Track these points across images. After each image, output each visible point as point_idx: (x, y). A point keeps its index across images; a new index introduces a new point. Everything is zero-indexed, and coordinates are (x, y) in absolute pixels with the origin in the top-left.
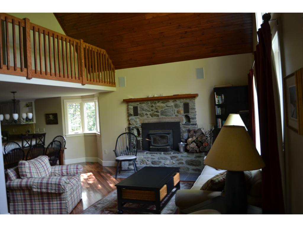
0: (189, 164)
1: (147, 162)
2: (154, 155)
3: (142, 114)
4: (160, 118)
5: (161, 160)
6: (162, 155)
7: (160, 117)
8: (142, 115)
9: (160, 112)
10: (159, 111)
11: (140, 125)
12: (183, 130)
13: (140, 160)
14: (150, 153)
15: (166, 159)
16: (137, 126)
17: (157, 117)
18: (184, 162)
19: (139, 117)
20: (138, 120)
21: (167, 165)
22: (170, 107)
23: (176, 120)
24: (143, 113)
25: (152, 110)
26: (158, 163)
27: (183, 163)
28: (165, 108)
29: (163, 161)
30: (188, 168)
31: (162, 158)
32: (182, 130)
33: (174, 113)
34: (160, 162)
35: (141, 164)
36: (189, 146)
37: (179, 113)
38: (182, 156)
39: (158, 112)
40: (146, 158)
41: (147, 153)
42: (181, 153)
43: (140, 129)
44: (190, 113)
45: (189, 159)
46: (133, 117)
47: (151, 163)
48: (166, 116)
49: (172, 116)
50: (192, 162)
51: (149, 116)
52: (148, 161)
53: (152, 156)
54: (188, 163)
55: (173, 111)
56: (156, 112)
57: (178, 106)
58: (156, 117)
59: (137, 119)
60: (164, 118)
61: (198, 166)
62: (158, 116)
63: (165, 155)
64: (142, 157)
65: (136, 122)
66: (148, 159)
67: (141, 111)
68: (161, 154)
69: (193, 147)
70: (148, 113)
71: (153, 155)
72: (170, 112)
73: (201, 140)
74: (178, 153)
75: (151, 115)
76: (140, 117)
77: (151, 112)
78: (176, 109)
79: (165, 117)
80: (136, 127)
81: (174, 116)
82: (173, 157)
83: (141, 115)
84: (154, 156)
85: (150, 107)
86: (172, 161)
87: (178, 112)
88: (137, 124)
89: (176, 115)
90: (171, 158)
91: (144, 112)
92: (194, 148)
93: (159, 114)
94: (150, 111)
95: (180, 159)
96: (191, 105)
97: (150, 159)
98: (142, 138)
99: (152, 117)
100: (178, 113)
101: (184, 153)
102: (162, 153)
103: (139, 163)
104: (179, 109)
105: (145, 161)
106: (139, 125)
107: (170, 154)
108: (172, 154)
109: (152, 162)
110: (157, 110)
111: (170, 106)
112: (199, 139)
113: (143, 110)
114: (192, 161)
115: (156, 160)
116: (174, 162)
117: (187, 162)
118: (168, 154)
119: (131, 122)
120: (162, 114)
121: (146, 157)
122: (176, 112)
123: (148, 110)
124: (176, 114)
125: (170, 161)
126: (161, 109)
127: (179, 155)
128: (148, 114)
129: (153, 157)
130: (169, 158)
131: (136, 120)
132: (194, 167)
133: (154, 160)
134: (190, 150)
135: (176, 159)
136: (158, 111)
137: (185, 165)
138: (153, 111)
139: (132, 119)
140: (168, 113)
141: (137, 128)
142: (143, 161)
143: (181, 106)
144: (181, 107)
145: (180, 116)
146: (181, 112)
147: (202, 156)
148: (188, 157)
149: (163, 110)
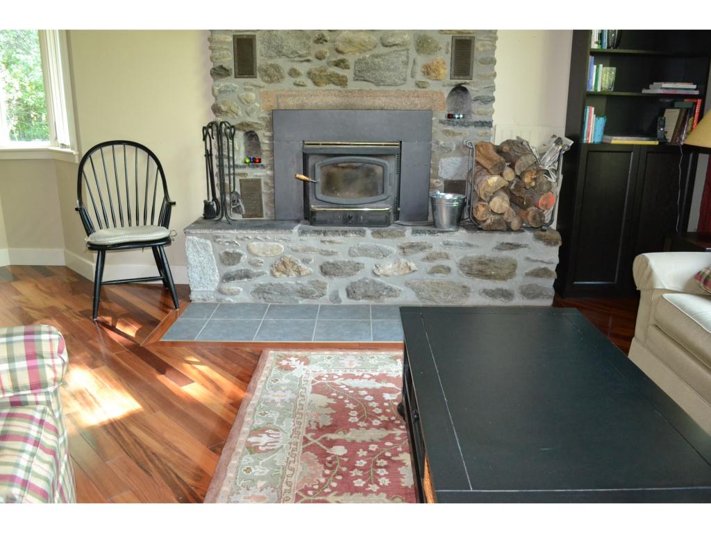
0: (469, 274)
1: (303, 266)
2: (332, 238)
3: (272, 71)
4: (351, 92)
5: (361, 260)
6: (368, 238)
7: (353, 85)
8: (273, 75)
9: (352, 66)
10: (351, 59)
11: (263, 119)
12: (442, 143)
13: (272, 260)
14: (318, 232)
15: (385, 254)
16: (249, 120)
17: (339, 88)
18: (451, 263)
19: (258, 81)
20: (253, 95)
21: (387, 276)
22: (395, 48)
23: (417, 101)
24: (277, 68)
25: (320, 57)
26: (348, 269)
27: (448, 270)
28: (376, 52)
29: (368, 262)
30: (464, 287)
31: (365, 252)
32: (437, 143)
33: (409, 72)
34: (357, 267)
35: (274, 276)
36: (483, 206)
37: (433, 74)
38: (447, 244)
39: (347, 67)
40: (297, 251)
41: (303, 232)
42: (443, 232)
43: (263, 136)
44: (475, 79)
45: (473, 253)
46: (232, 82)
47: (318, 269)
48: (377, 85)
49: (402, 88)
50: (480, 267)
51: (303, 79)
52: (304, 261)
53: (323, 242)
54: (466, 269)
55: (406, 63)
56: (337, 64)
57: (433, 45)
58: (332, 86)
59: (250, 90)
60: (368, 92)
61: (504, 278)
62: (342, 82)
63: (377, 240)
64: (279, 248)
65: (245, 102)
66: (305, 256)
67: (271, 57)
68: (362, 233)
69: (500, 212)
70: (303, 68)
71: (327, 238)
72: (394, 70)
73: (533, 184)
74: (431, 233)
75: (312, 79)
76: (266, 84)
77: (315, 65)
78: (422, 60)
79: (373, 87)
80: (243, 125)
81: (410, 86)
82: (412, 246)
83: (270, 76)
84: (331, 242)
85: (311, 43)
86: (403, 261)
87: (428, 71)
88: (248, 114)
89: (419, 85)
90: (401, 251)
91: (280, 62)
92: (502, 214)
93: (349, 74)
94: (308, 61)
95: (440, 254)
96: (483, 45)
97: (313, 256)
98: (269, 173)
99: (316, 83)
100: (428, 74)
101: (457, 234)
102: (368, 231)
103: (268, 272)
104: (432, 57)
105: (294, 263)
106: (257, 116)
107: (402, 235)
108: (409, 236)
109: (321, 268)
110: (340, 57)
111: (396, 45)
112: (527, 180)
113: (280, 54)
114: (482, 262)
115: (342, 257)
116: (413, 266)
117: (464, 266)
118: (392, 235)
119: (224, 103)
120: (358, 78)
121: (299, 246)
122: (419, 69)
123: (300, 56)
124: (420, 77)
125: (397, 262)
126: (358, 56)
127: (435, 241)
128: (302, 72)
129: (328, 247)
130: (395, 250)
131: (244, 94)
132: (490, 285)
133: (331, 259)
134: (489, 221)
135: (422, 255)
136: (343, 61)
137: (457, 277)
138: (324, 62)
139: (225, 91)
140: (387, 74)
141: (248, 129)
142: (284, 263)
143: (441, 46)
144: (443, 51)
145: (433, 86)
146: (442, 71)
147: (524, 242)
148: (469, 245)
149: (364, 59)
